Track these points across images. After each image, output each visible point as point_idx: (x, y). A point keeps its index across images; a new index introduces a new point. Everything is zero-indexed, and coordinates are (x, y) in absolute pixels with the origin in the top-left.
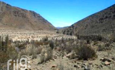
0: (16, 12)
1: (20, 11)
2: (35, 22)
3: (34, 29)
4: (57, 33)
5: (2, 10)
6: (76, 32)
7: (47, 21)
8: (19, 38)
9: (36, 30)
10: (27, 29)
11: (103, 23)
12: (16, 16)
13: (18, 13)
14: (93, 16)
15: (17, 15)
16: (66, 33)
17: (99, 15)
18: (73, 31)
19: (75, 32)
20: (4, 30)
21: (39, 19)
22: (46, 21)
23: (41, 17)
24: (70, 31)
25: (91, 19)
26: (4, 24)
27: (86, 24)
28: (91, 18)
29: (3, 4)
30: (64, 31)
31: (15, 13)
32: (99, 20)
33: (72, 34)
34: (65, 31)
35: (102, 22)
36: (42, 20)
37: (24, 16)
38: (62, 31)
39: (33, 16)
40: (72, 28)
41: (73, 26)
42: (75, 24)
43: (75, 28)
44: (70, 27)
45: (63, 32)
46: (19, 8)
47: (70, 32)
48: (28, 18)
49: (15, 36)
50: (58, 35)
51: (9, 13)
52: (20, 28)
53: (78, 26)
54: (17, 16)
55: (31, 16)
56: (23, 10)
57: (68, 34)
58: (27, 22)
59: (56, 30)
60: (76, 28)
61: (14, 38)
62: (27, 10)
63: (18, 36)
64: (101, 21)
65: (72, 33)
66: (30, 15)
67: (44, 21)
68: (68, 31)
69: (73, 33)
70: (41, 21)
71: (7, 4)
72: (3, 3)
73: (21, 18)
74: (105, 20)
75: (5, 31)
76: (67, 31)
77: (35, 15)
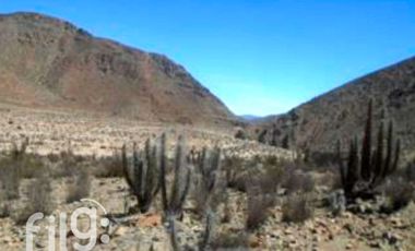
0: (106, 58)
1: (120, 54)
2: (166, 93)
3: (161, 120)
4: (239, 135)
5: (62, 50)
6: (305, 137)
7: (207, 91)
8: (103, 147)
9: (168, 121)
10: (137, 118)
11: (404, 109)
12: (105, 70)
13: (111, 61)
14: (369, 80)
15: (108, 67)
16: (268, 137)
17: (391, 77)
18: (293, 134)
19: (300, 139)
20: (62, 116)
21: (181, 85)
22: (204, 93)
23: (190, 75)
24: (282, 130)
25: (360, 93)
26: (65, 99)
27: (342, 108)
28: (361, 87)
29: (66, 28)
30: (261, 130)
31: (103, 60)
32: (390, 97)
33: (290, 144)
34: (265, 132)
35: (398, 106)
36: (189, 87)
37: (130, 73)
38: (257, 131)
39: (162, 74)
40: (289, 123)
41: (293, 114)
42: (302, 106)
43: (300, 121)
44: (283, 118)
45: (257, 136)
46: (117, 44)
47: (281, 137)
48: (142, 79)
49: (93, 141)
50: (241, 142)
51: (83, 60)
52: (115, 114)
53: (312, 115)
54: (109, 72)
55: (153, 74)
56: (129, 50)
57: (273, 143)
58: (141, 92)
59: (237, 125)
60: (305, 122)
61: (89, 146)
62: (141, 52)
63: (102, 141)
64: (394, 100)
65: (290, 140)
66: (153, 70)
67: (200, 92)
68: (277, 133)
69: (294, 140)
70: (187, 90)
71: (80, 31)
72: (68, 26)
73: (121, 77)
74: (409, 98)
75: (64, 123)
76: (272, 131)
77: (166, 71)
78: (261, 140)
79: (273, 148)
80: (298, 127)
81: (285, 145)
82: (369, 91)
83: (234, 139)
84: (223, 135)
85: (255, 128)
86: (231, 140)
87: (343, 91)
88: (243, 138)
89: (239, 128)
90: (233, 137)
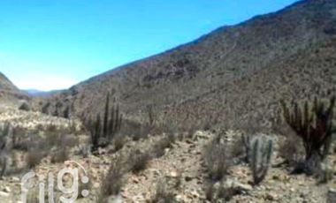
4: (23, 108)
6: (82, 110)
11: (153, 89)
14: (131, 67)
16: (51, 109)
17: (146, 67)
18: (72, 107)
19: (78, 110)
24: (64, 104)
25: (125, 77)
27: (112, 86)
28: (125, 71)
30: (45, 103)
32: (144, 80)
33: (70, 114)
34: (48, 105)
35: (149, 86)
38: (41, 104)
40: (70, 97)
41: (73, 90)
42: (81, 83)
43: (79, 96)
44: (64, 93)
45: (41, 107)
47: (63, 109)
50: (25, 113)
53: (89, 91)
57: (56, 114)
59: (21, 98)
60: (83, 97)
64: (147, 82)
65: (70, 110)
68: (59, 105)
69: (73, 110)
74: (156, 82)
76: (54, 104)
78: (44, 111)
79: (56, 118)
80: (78, 101)
81: (66, 116)
82: (131, 75)
83: (18, 111)
84: (7, 107)
85: (38, 101)
86: (14, 111)
87: (114, 74)
88: (27, 110)
89: (23, 101)
90: (17, 109)
